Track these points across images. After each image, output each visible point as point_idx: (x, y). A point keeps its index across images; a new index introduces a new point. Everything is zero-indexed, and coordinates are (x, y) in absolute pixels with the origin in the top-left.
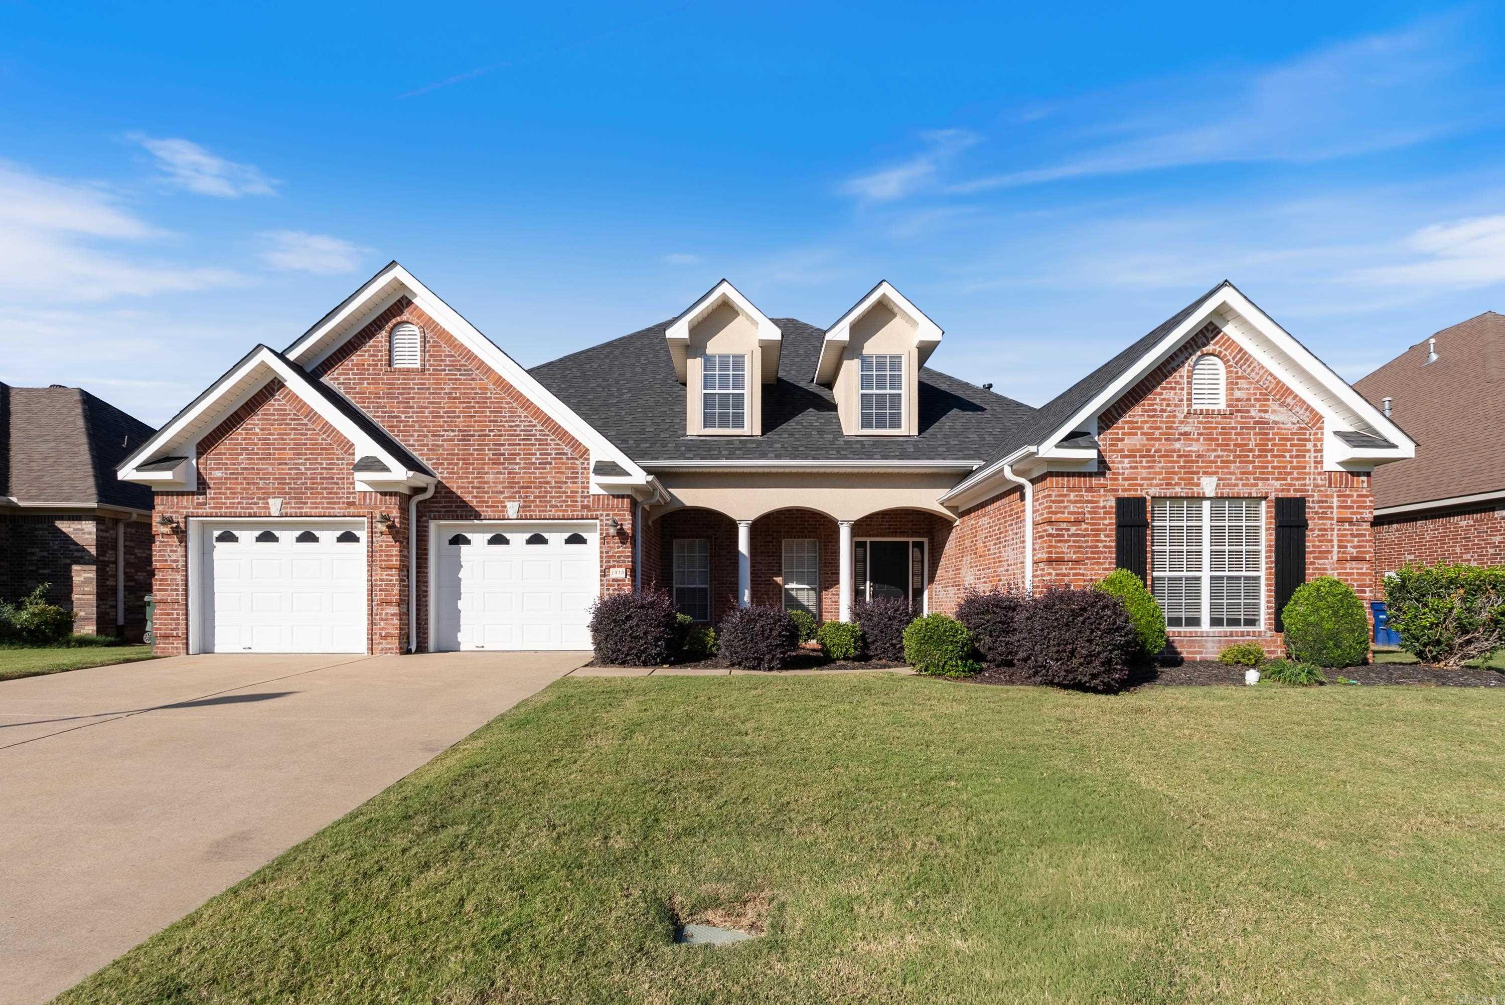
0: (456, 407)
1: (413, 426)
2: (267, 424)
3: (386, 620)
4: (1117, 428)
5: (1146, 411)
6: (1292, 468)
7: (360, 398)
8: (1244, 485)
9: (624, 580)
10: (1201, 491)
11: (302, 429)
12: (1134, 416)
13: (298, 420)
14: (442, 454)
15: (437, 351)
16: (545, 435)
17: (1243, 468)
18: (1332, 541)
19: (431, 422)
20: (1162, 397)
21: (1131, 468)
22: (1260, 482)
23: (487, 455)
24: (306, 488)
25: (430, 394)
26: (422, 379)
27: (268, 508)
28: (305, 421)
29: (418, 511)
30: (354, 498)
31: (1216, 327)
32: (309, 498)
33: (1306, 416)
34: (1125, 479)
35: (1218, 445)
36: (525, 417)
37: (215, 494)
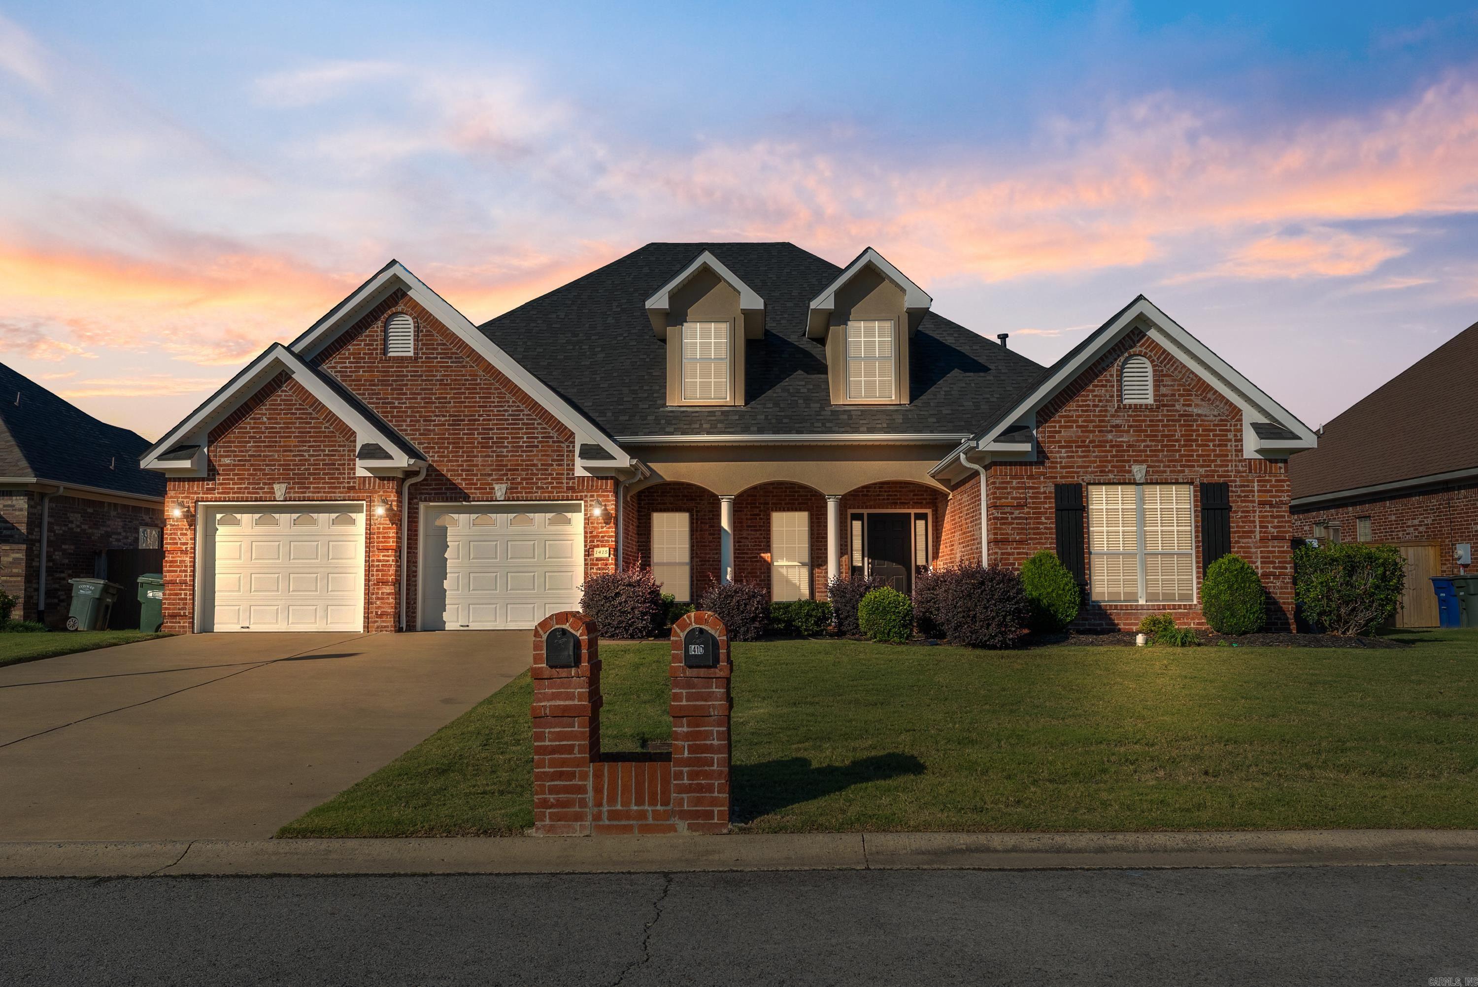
0: (447, 394)
1: (406, 412)
2: (274, 414)
3: (382, 599)
4: (1054, 422)
5: (1080, 406)
6: (1215, 456)
7: (355, 385)
8: (1171, 472)
9: (607, 559)
10: (1132, 477)
11: (306, 418)
12: (1070, 411)
13: (303, 409)
14: (433, 439)
15: (430, 340)
16: (532, 419)
17: (1170, 456)
18: (1254, 522)
19: (423, 407)
20: (1094, 394)
21: (1068, 457)
22: (1186, 469)
23: (477, 439)
24: (309, 474)
25: (422, 380)
26: (415, 367)
27: (274, 493)
28: (310, 411)
29: (409, 493)
30: (354, 482)
31: (1141, 332)
32: (311, 483)
33: (1225, 410)
34: (1062, 467)
35: (1147, 436)
36: (513, 402)
37: (224, 479)
